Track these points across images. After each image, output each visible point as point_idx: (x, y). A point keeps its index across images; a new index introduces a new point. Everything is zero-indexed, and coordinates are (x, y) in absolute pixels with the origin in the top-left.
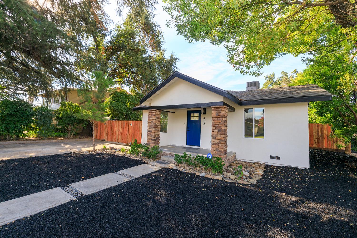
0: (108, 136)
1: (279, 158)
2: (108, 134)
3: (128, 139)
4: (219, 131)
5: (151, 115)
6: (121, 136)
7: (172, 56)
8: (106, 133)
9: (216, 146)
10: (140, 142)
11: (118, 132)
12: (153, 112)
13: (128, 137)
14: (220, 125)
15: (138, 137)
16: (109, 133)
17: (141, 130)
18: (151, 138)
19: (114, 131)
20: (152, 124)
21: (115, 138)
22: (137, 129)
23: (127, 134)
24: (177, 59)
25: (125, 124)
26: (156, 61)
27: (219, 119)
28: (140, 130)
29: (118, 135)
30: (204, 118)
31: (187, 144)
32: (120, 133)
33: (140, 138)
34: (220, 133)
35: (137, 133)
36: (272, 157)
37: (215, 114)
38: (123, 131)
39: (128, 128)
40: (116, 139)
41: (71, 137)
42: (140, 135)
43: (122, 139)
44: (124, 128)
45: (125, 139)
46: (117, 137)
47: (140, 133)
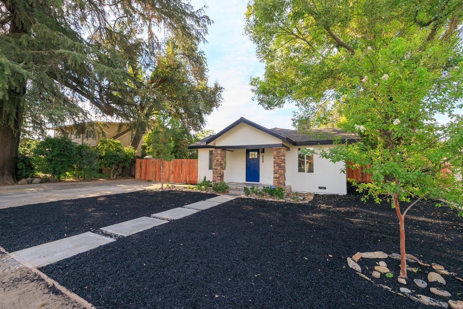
0: (155, 175)
1: (325, 188)
2: (155, 173)
3: (182, 178)
4: (279, 167)
7: (216, 85)
8: (153, 172)
9: (277, 179)
10: (196, 180)
11: (169, 171)
12: (218, 151)
13: (182, 176)
14: (280, 163)
15: (194, 176)
16: (157, 173)
17: (197, 168)
18: (217, 175)
19: (164, 170)
20: (218, 162)
21: (165, 178)
22: (192, 168)
23: (181, 173)
24: (222, 88)
25: (177, 162)
26: (199, 91)
27: (279, 158)
29: (169, 174)
30: (263, 156)
31: (246, 181)
32: (171, 172)
33: (197, 176)
34: (280, 169)
35: (192, 172)
36: (320, 188)
37: (276, 154)
38: (175, 170)
39: (182, 167)
40: (167, 179)
41: (115, 177)
42: (196, 173)
43: (174, 178)
44: (176, 166)
45: (177, 178)
46: (167, 177)
47: (196, 171)
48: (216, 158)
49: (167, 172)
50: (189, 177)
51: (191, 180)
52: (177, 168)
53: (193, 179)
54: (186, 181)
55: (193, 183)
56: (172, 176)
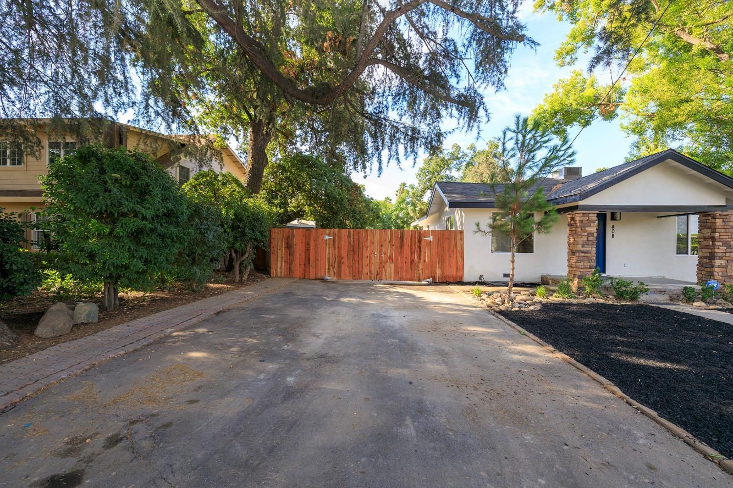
0: (339, 267)
2: (339, 262)
3: (420, 272)
5: (587, 222)
6: (392, 266)
8: (332, 260)
10: (459, 274)
11: (381, 256)
12: (590, 215)
13: (421, 266)
15: (454, 265)
16: (345, 260)
17: (462, 249)
19: (365, 255)
21: (370, 271)
23: (416, 259)
28: (459, 249)
29: (381, 263)
30: (613, 227)
32: (386, 258)
33: (461, 267)
35: (450, 257)
38: (401, 253)
39: (420, 248)
40: (374, 273)
42: (459, 260)
43: (396, 272)
44: (402, 247)
45: (407, 271)
46: (375, 268)
47: (458, 255)
48: (587, 229)
49: (376, 259)
50: (443, 270)
51: (446, 273)
52: (407, 250)
53: (451, 272)
54: (434, 278)
55: (452, 281)
56: (390, 268)
